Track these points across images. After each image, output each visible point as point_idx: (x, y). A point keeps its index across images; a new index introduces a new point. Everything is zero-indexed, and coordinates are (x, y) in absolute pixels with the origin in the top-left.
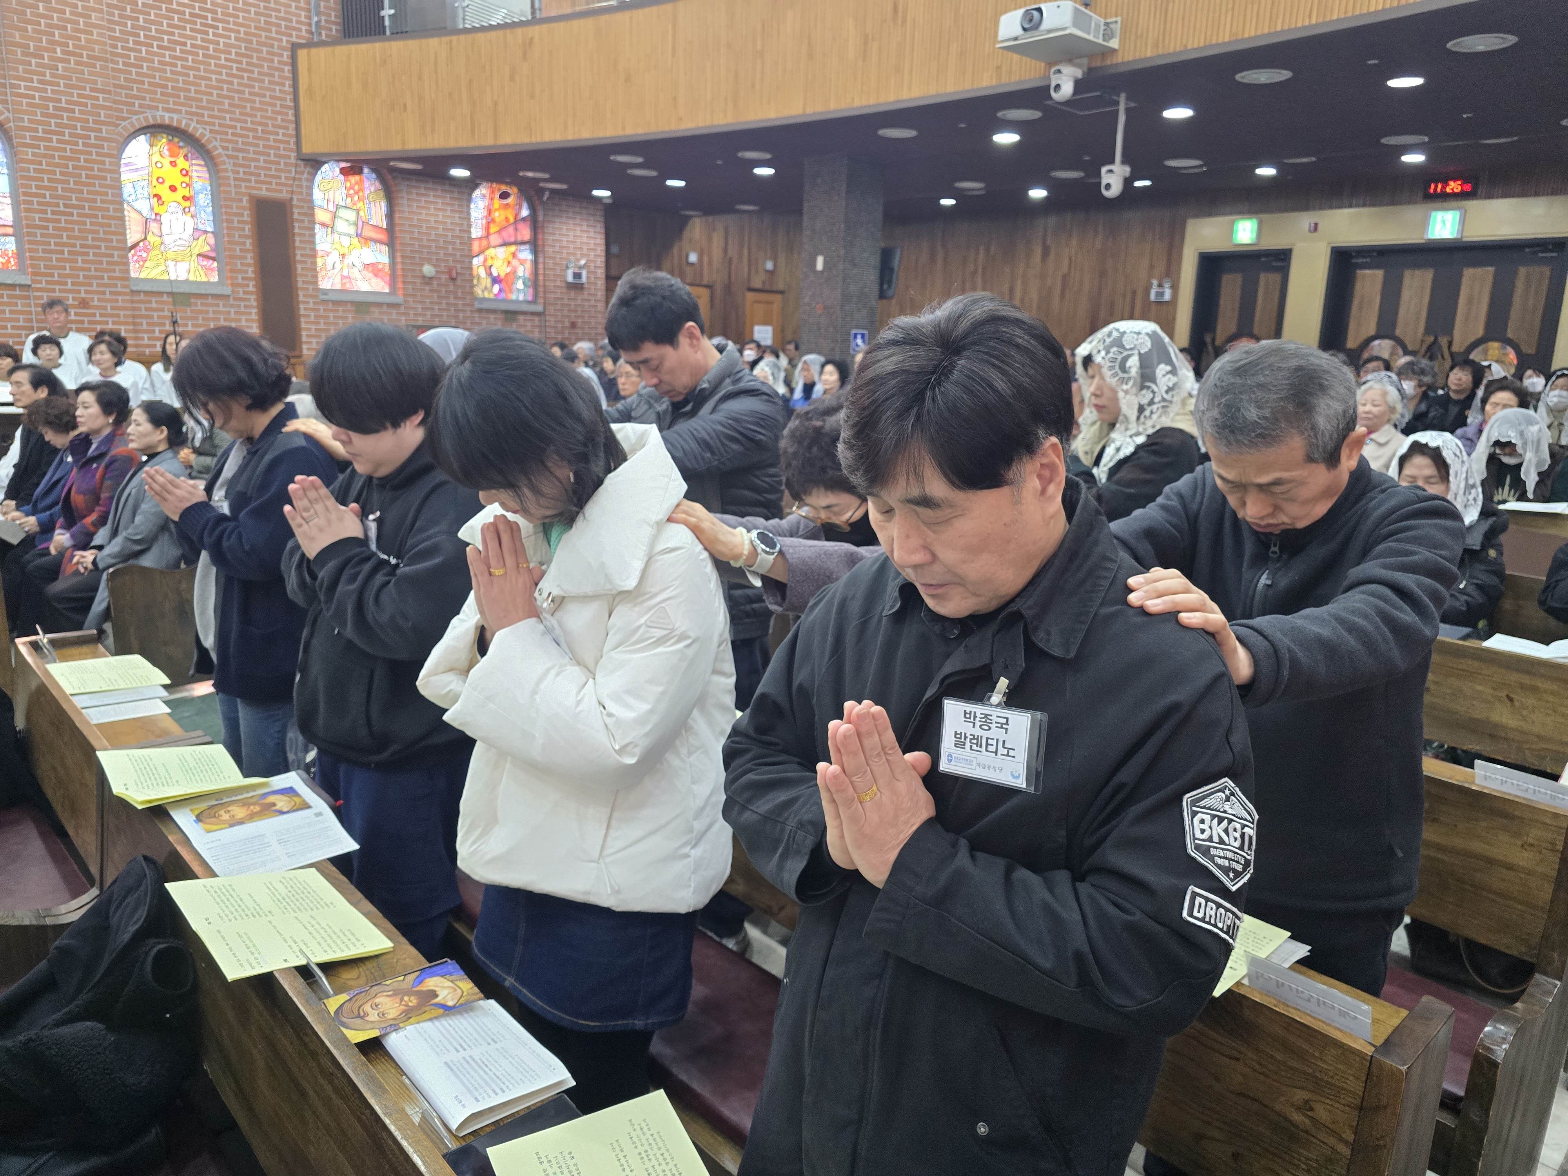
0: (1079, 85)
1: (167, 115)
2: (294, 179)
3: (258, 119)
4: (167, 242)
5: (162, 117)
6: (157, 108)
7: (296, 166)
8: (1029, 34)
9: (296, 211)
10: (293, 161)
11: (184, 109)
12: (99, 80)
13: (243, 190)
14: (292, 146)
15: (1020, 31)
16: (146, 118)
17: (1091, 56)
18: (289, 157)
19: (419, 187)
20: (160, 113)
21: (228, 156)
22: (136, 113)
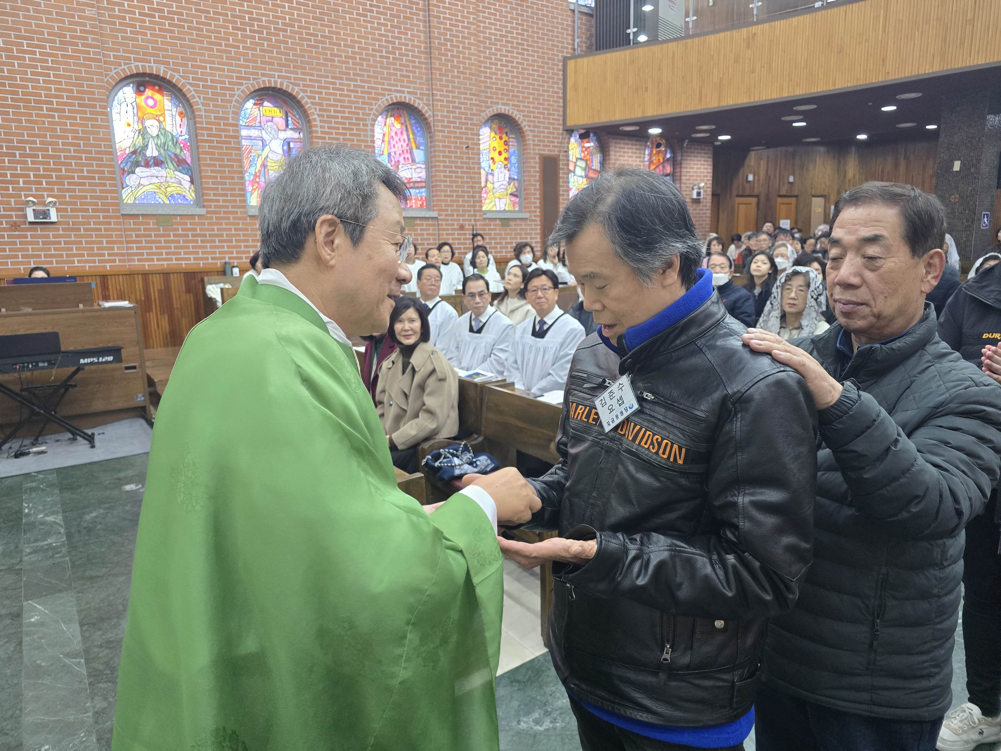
1: (503, 107)
2: (561, 143)
3: (546, 106)
4: (496, 187)
5: (501, 108)
6: (498, 103)
7: (562, 134)
9: (561, 163)
10: (561, 131)
11: (511, 103)
12: (474, 88)
13: (537, 152)
14: (561, 122)
16: (493, 110)
18: (559, 129)
19: (620, 143)
20: (500, 106)
21: (531, 131)
22: (488, 107)
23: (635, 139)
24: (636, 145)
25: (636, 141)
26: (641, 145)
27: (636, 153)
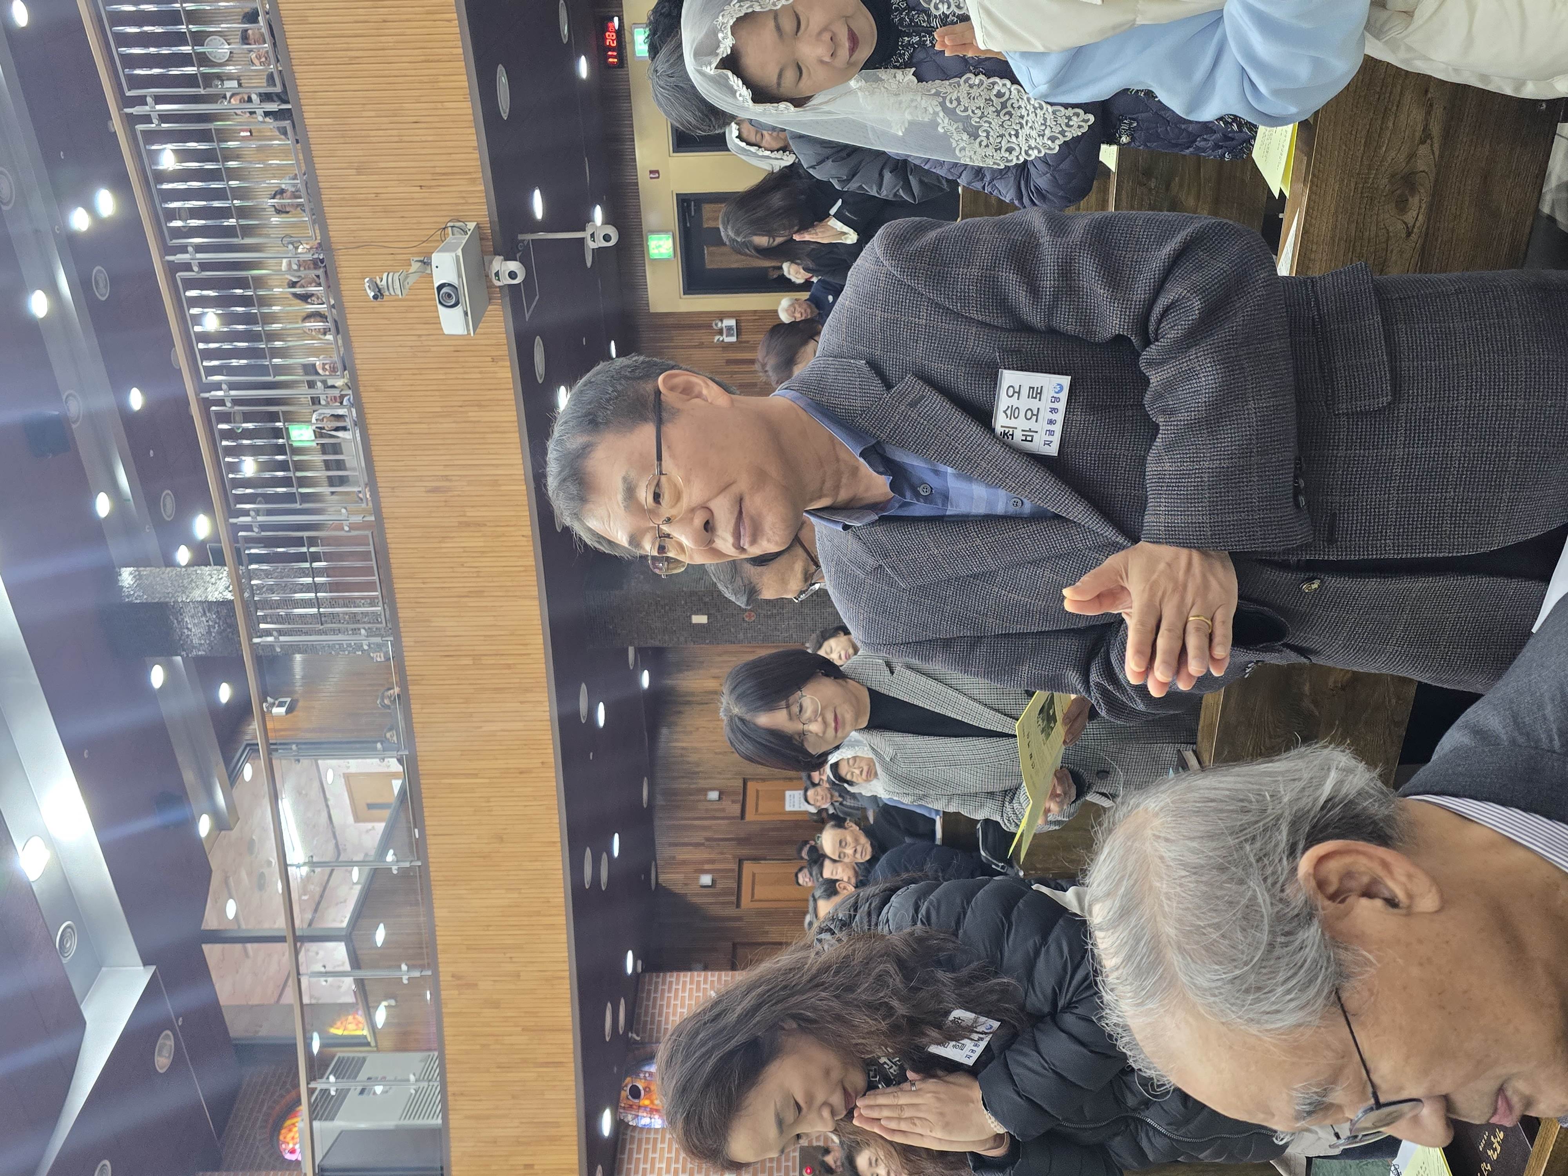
0: (509, 257)
8: (462, 299)
15: (459, 310)
17: (484, 252)
23: (619, 1156)
24: (631, 1150)
25: (623, 1153)
26: (632, 1142)
27: (647, 1150)
